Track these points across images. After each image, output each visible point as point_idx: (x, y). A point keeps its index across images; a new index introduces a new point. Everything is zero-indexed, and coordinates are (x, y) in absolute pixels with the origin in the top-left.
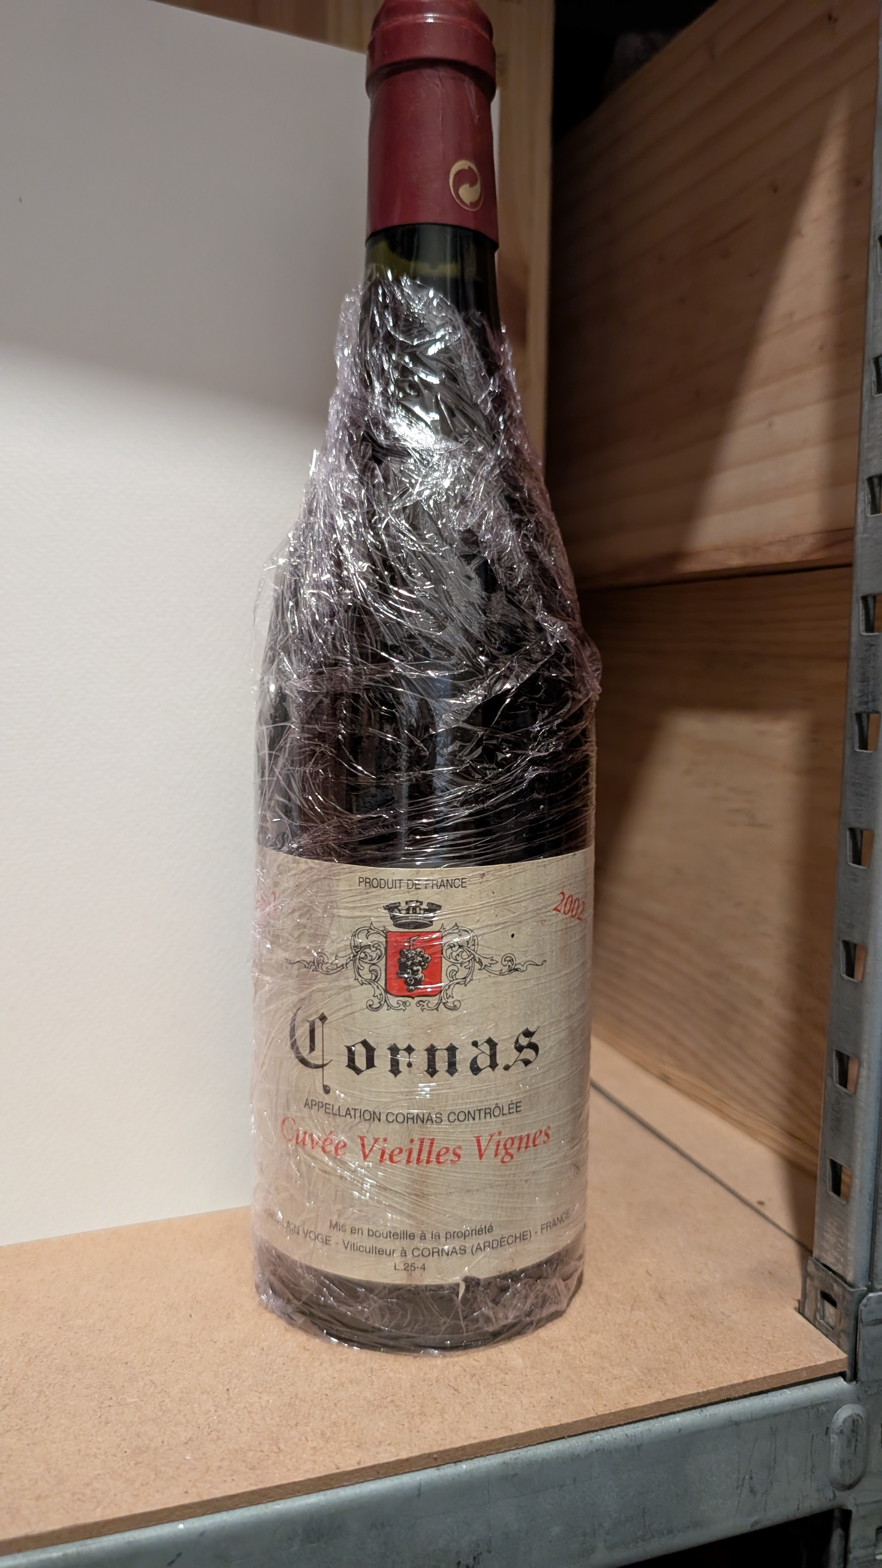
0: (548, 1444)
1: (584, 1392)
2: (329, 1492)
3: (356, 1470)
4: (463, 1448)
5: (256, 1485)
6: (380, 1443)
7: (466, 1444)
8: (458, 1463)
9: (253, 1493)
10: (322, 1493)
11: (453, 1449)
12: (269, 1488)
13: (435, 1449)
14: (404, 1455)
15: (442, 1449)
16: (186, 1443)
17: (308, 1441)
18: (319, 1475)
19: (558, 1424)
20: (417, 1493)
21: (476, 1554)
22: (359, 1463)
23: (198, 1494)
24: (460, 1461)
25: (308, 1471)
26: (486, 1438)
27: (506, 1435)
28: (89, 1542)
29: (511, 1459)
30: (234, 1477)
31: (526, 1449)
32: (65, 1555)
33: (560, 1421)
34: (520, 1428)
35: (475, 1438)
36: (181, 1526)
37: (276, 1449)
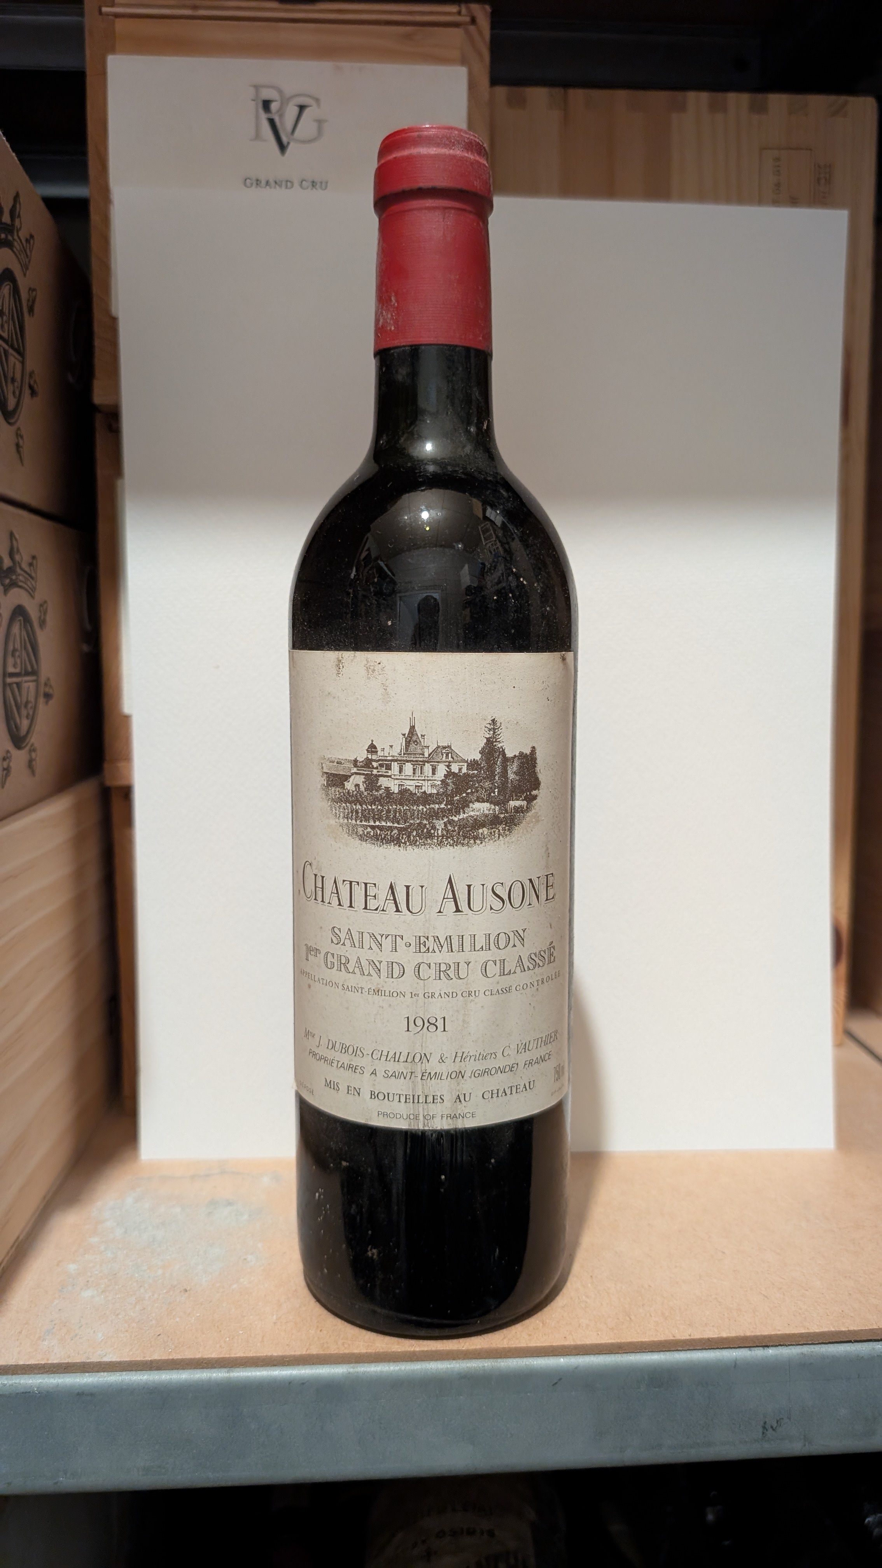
0: (838, 1344)
1: (869, 1310)
2: (668, 1354)
3: (688, 1340)
4: (770, 1337)
5: (615, 1340)
6: (706, 1324)
7: (773, 1333)
8: (765, 1348)
9: (612, 1345)
10: (662, 1353)
11: (762, 1335)
12: (624, 1343)
13: (748, 1334)
14: (724, 1335)
15: (753, 1334)
16: (563, 1307)
17: (651, 1316)
18: (660, 1339)
19: (847, 1329)
20: (733, 1365)
21: (778, 1419)
22: (690, 1335)
23: (573, 1339)
24: (768, 1346)
25: (652, 1335)
26: (788, 1331)
27: (803, 1331)
28: (499, 1360)
29: (808, 1351)
30: (599, 1333)
31: (820, 1346)
32: (483, 1367)
33: (848, 1328)
34: (815, 1328)
35: (779, 1330)
36: (562, 1360)
37: (628, 1319)
